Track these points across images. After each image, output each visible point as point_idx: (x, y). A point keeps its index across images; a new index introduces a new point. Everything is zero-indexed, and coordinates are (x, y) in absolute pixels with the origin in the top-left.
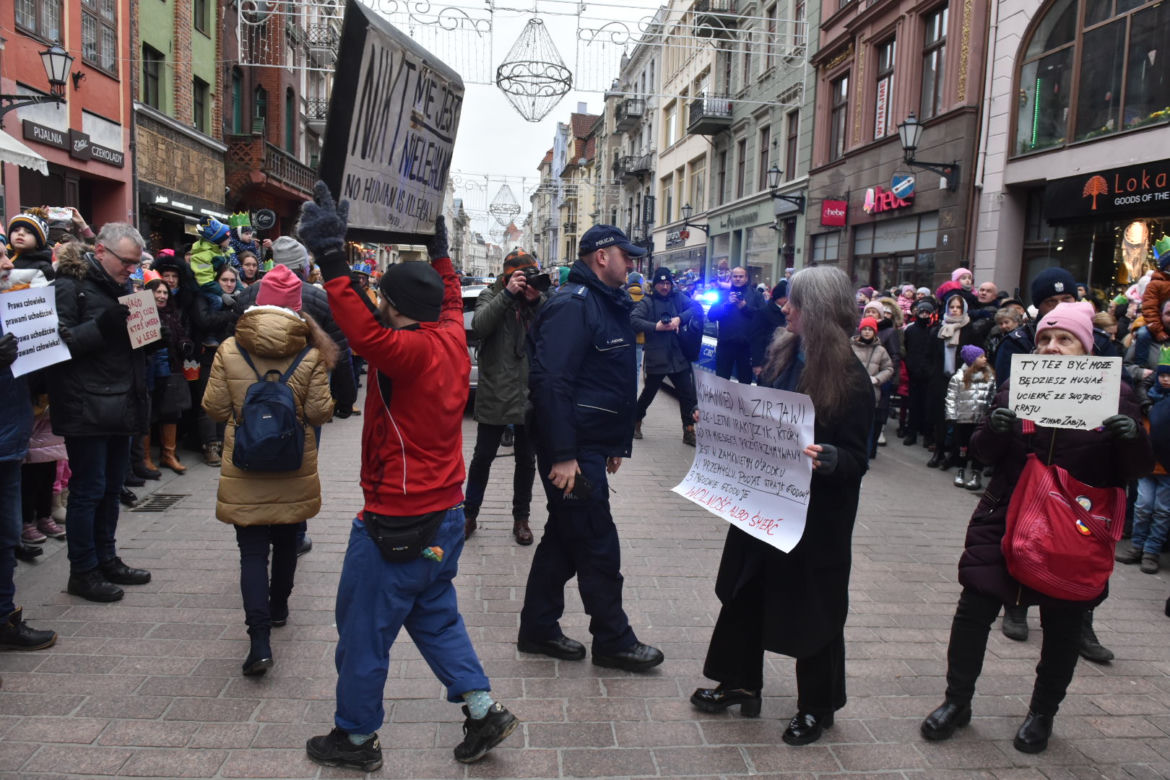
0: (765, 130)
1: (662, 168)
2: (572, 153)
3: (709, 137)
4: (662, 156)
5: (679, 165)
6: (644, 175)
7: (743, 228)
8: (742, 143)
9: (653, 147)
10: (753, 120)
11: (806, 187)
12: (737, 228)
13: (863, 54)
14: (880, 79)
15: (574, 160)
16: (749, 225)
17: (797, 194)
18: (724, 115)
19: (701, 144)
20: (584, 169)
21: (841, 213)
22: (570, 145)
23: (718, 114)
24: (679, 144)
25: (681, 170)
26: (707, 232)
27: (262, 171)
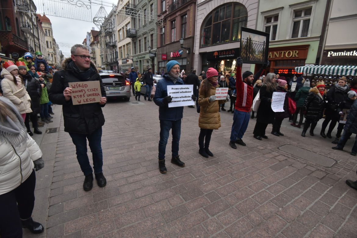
0: (145, 38)
1: (119, 45)
2: (92, 40)
3: (131, 38)
4: (119, 42)
5: (123, 45)
6: (114, 46)
7: (142, 60)
8: (140, 41)
9: (116, 40)
10: (142, 35)
11: (156, 51)
12: (140, 60)
13: (168, 23)
14: (172, 29)
15: (93, 42)
16: (143, 59)
17: (154, 53)
18: (135, 34)
19: (129, 40)
20: (96, 44)
21: (166, 57)
22: (91, 38)
23: (133, 33)
24: (123, 40)
25: (124, 46)
26: (133, 60)
27: (13, 41)
